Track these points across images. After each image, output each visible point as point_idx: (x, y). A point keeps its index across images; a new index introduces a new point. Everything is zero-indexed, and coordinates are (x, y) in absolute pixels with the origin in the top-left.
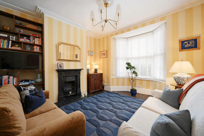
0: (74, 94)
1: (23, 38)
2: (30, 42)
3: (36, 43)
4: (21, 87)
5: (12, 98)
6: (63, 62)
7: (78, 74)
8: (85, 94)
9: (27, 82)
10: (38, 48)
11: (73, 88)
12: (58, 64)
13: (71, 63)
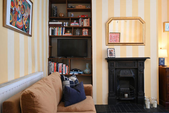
0: (133, 99)
1: (73, 22)
2: (79, 25)
3: (84, 26)
4: (64, 76)
5: (48, 85)
6: (115, 47)
7: (139, 66)
8: (151, 105)
9: (76, 72)
10: (87, 30)
11: (131, 89)
12: (108, 50)
13: (128, 47)
